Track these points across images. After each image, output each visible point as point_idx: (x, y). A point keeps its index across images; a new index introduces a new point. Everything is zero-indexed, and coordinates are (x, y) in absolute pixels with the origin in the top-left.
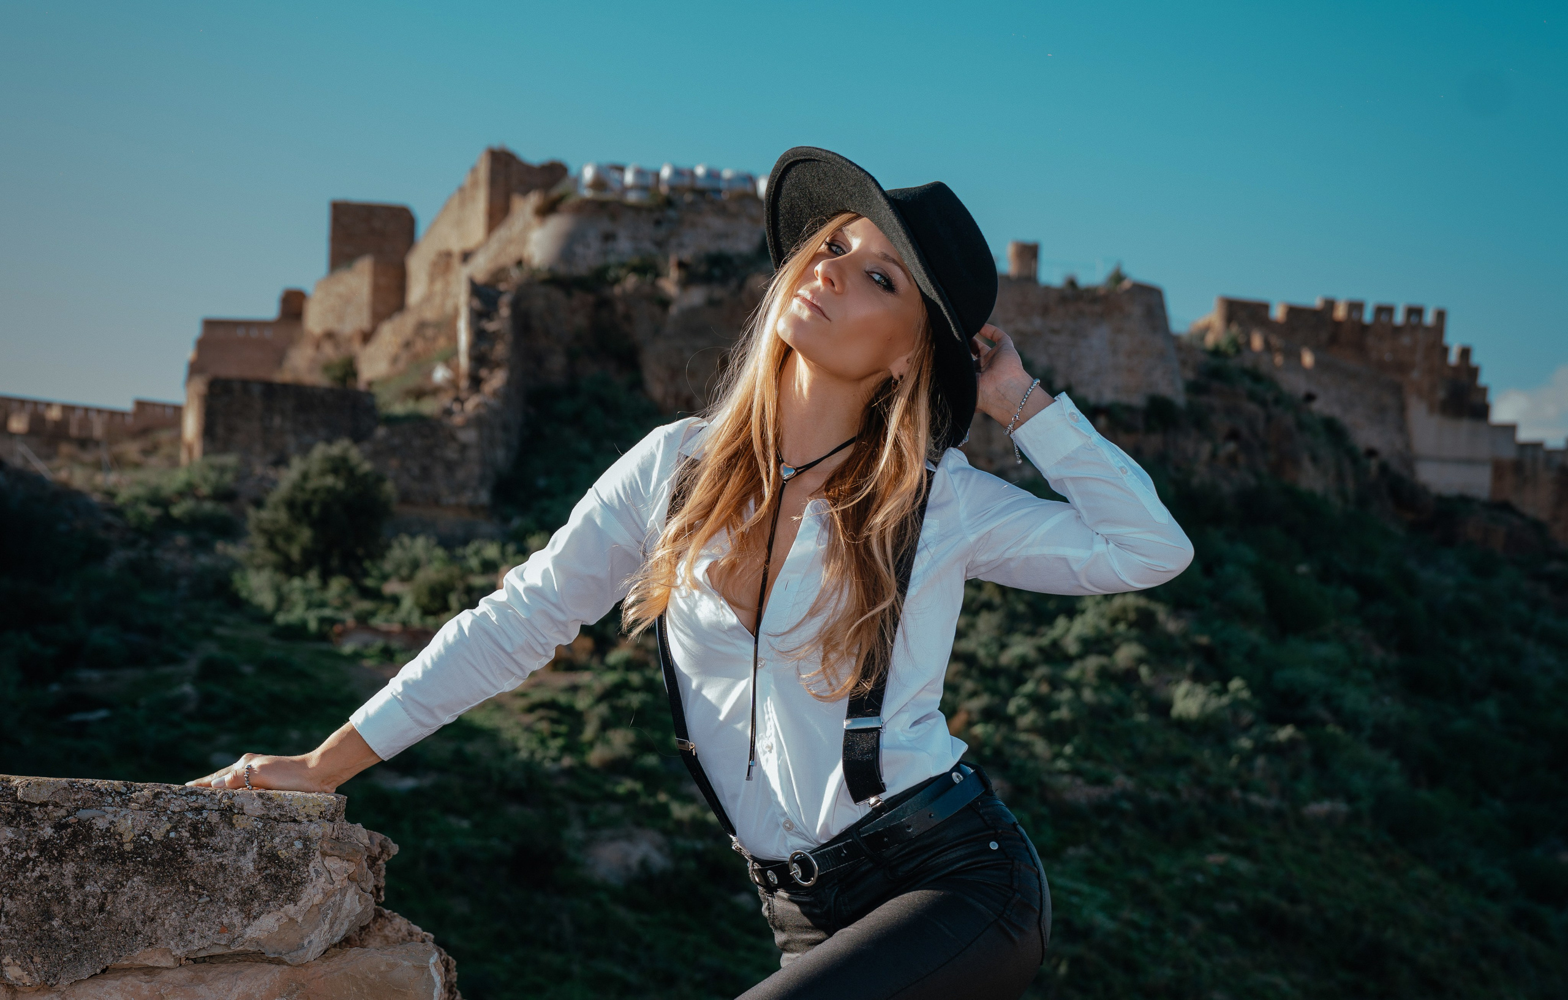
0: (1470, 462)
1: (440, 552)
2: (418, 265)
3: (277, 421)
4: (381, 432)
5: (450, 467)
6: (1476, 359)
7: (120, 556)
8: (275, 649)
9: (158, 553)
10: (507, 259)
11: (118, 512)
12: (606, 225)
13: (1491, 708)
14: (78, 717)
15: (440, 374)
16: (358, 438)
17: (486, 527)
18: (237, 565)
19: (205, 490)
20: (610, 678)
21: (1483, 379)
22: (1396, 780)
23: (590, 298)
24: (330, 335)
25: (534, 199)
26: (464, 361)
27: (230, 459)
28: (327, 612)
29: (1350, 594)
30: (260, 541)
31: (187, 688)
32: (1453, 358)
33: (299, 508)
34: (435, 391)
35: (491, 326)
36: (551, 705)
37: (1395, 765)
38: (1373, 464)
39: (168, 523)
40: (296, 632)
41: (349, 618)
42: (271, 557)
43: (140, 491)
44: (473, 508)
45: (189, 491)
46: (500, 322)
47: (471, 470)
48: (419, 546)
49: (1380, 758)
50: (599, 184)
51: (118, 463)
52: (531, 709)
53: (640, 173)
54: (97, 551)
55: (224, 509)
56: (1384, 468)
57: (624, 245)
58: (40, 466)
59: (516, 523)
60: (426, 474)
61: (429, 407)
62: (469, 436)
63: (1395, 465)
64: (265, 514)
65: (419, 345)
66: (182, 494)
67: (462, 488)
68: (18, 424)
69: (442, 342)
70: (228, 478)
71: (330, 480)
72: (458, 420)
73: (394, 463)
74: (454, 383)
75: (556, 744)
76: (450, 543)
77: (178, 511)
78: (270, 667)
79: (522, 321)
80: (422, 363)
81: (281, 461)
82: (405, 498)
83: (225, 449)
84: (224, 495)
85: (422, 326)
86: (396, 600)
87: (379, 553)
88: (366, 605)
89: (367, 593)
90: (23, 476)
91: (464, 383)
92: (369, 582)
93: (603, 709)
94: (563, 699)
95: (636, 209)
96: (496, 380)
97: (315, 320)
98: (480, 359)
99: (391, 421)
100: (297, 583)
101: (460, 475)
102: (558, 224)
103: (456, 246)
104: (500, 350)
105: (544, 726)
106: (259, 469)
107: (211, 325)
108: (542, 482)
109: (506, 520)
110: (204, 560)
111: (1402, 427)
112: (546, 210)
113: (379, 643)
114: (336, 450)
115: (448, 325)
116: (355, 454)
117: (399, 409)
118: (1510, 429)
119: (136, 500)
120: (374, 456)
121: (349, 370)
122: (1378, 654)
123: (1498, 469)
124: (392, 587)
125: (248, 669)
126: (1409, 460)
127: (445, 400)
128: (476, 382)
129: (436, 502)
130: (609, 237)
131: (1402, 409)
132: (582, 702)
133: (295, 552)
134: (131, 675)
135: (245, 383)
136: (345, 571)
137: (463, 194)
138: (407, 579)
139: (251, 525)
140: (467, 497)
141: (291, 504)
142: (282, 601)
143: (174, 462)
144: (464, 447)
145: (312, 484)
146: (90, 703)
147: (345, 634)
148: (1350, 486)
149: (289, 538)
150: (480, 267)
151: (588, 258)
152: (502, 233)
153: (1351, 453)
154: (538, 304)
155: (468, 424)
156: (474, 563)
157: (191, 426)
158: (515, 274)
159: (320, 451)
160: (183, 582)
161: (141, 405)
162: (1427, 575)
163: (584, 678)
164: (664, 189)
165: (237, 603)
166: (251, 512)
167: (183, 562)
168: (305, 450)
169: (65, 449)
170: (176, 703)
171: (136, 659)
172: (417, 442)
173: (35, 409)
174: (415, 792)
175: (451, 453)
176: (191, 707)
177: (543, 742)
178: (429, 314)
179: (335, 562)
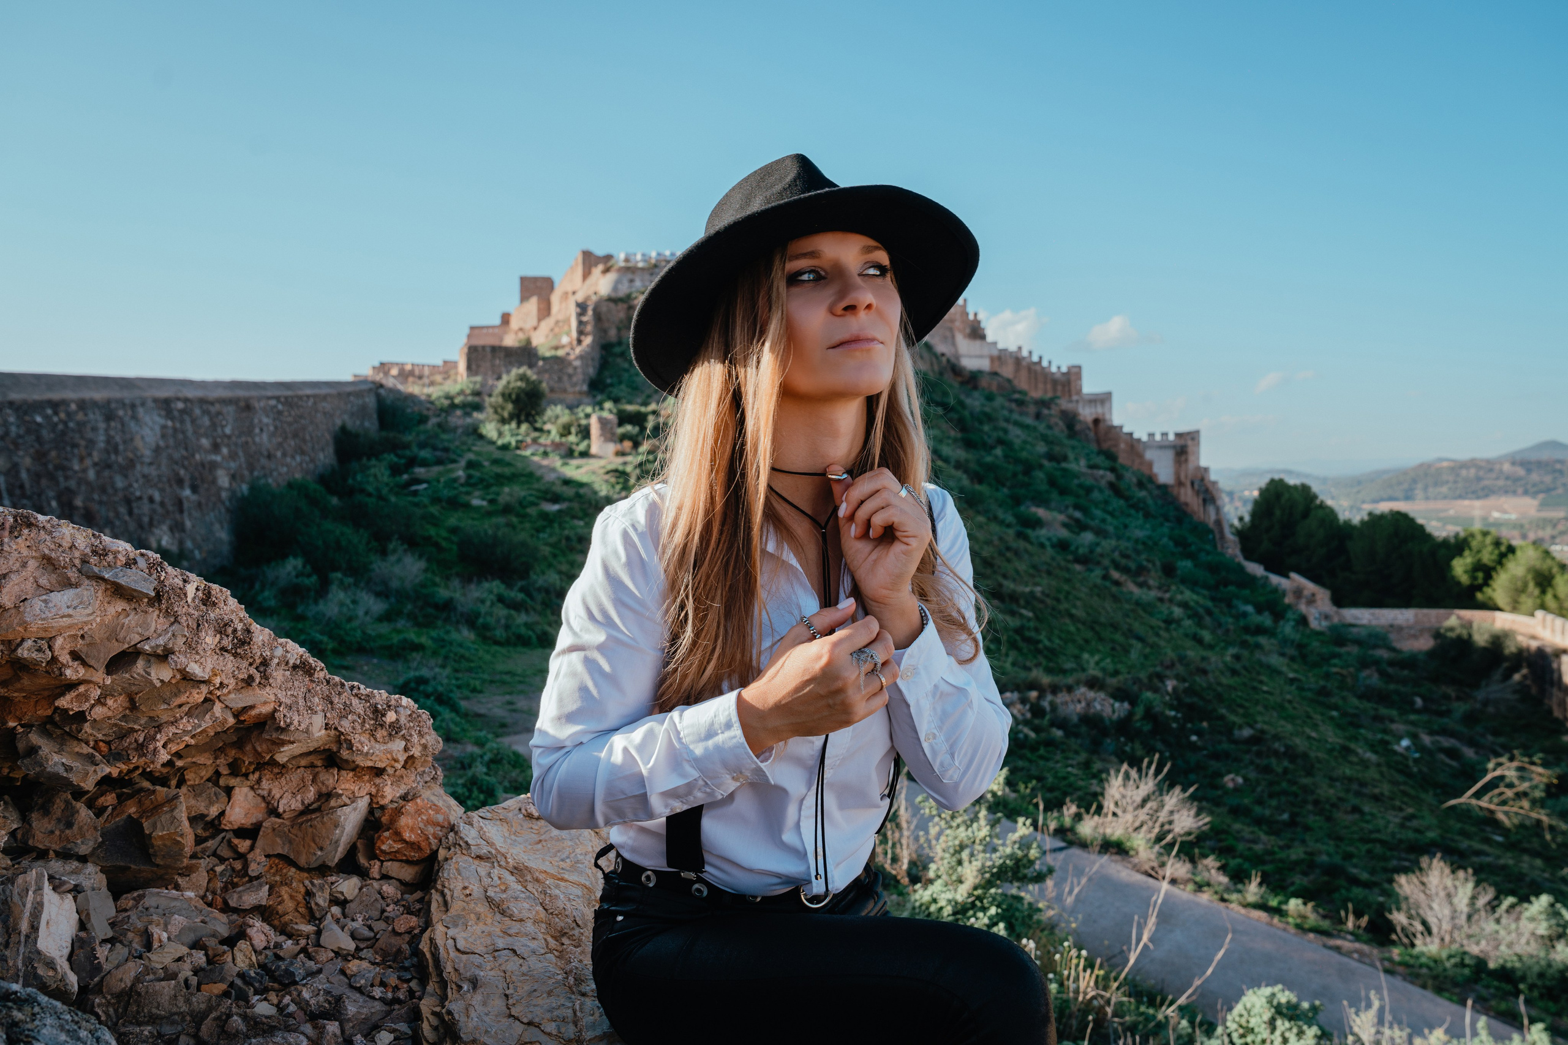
0: (981, 357)
1: (567, 411)
2: (555, 298)
3: (497, 362)
4: (541, 363)
5: (570, 376)
6: (980, 317)
7: (433, 421)
8: (498, 454)
9: (450, 419)
10: (591, 292)
11: (432, 403)
12: (630, 276)
13: (999, 451)
14: (414, 488)
15: (565, 340)
16: (531, 366)
17: (586, 400)
18: (482, 422)
19: (468, 391)
20: (640, 459)
21: (983, 325)
22: (966, 482)
23: (625, 306)
24: (521, 329)
25: (601, 267)
26: (574, 334)
27: (478, 379)
28: (520, 438)
29: (940, 411)
30: (490, 410)
31: (461, 473)
32: (971, 317)
33: (506, 396)
34: (563, 347)
35: (585, 319)
36: (616, 471)
37: (964, 476)
38: (944, 359)
39: (453, 406)
40: (505, 447)
41: (529, 440)
42: (496, 417)
43: (441, 394)
44: (581, 393)
45: (462, 392)
46: (589, 316)
47: (579, 377)
48: (558, 409)
49: (959, 474)
50: (627, 260)
51: (432, 384)
52: (608, 473)
53: (643, 255)
54: (423, 419)
55: (477, 399)
56: (948, 361)
57: (638, 284)
58: (401, 387)
59: (599, 398)
60: (560, 380)
61: (560, 353)
62: (577, 363)
63: (953, 360)
64: (493, 399)
65: (557, 330)
66: (459, 394)
67: (574, 385)
68: (394, 372)
69: (566, 328)
70: (478, 386)
71: (519, 384)
72: (572, 357)
73: (546, 376)
74: (571, 343)
75: (618, 487)
76: (571, 408)
77: (457, 401)
78: (496, 462)
79: (598, 317)
80: (557, 336)
81: (499, 378)
82: (552, 390)
83: (476, 374)
84: (477, 394)
85: (557, 322)
86: (549, 432)
87: (541, 413)
88: (536, 434)
89: (536, 429)
90: (393, 391)
91: (575, 343)
92: (538, 425)
93: (638, 471)
94: (621, 468)
95: (642, 269)
96: (588, 340)
97: (514, 324)
98: (581, 333)
99: (544, 359)
100: (507, 427)
101: (575, 379)
102: (612, 276)
103: (570, 289)
104: (589, 328)
105: (613, 480)
106: (490, 382)
107: (472, 328)
108: (609, 381)
109: (594, 397)
110: (469, 420)
111: (954, 344)
112: (606, 271)
113: (542, 449)
114: (522, 370)
115: (567, 321)
116: (529, 373)
117: (548, 354)
118: (995, 344)
119: (439, 398)
120: (538, 373)
121: (528, 341)
122: (952, 433)
123: (992, 359)
124: (547, 427)
125: (486, 464)
126: (958, 357)
127: (567, 350)
128: (579, 342)
129: (565, 391)
130: (632, 281)
131: (953, 337)
132: (629, 469)
133: (506, 414)
134: (436, 469)
135: (484, 347)
136: (527, 420)
137: (572, 269)
138: (553, 423)
139: (487, 404)
140: (577, 389)
141: (503, 395)
142: (500, 434)
143: (455, 381)
144: (575, 368)
145: (512, 385)
146: (419, 481)
147: (527, 447)
148: (936, 368)
149: (503, 408)
150: (580, 297)
151: (623, 290)
152: (589, 281)
153: (935, 355)
154: (604, 309)
155: (577, 358)
156: (581, 415)
157: (462, 366)
158: (594, 298)
159: (515, 372)
160: (460, 431)
161: (445, 362)
162: (968, 401)
163: (629, 459)
164: (653, 261)
165: (481, 437)
166: (487, 399)
167: (460, 422)
168: (508, 372)
169: (411, 379)
170: (455, 480)
171: (439, 462)
172: (556, 367)
173: (401, 367)
174: (560, 511)
175: (570, 371)
176: (462, 480)
177: (613, 486)
178: (561, 317)
179: (523, 418)
